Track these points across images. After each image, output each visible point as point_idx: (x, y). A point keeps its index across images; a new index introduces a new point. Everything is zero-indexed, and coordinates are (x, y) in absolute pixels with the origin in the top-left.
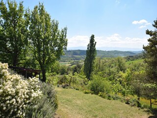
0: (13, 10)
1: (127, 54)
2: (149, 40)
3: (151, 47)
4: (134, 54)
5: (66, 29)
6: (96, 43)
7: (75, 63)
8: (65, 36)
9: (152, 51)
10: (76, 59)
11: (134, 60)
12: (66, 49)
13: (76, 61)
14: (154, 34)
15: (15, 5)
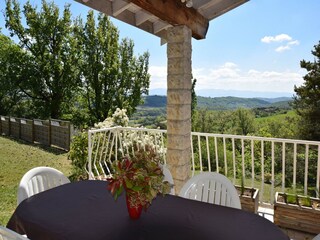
0: (52, 19)
1: (252, 103)
2: (306, 78)
3: (309, 89)
4: (266, 103)
5: (147, 56)
6: (195, 81)
7: (148, 121)
8: (146, 69)
9: (310, 95)
10: (151, 114)
11: (267, 115)
12: (147, 92)
13: (149, 117)
14: (314, 67)
15: (57, 11)
